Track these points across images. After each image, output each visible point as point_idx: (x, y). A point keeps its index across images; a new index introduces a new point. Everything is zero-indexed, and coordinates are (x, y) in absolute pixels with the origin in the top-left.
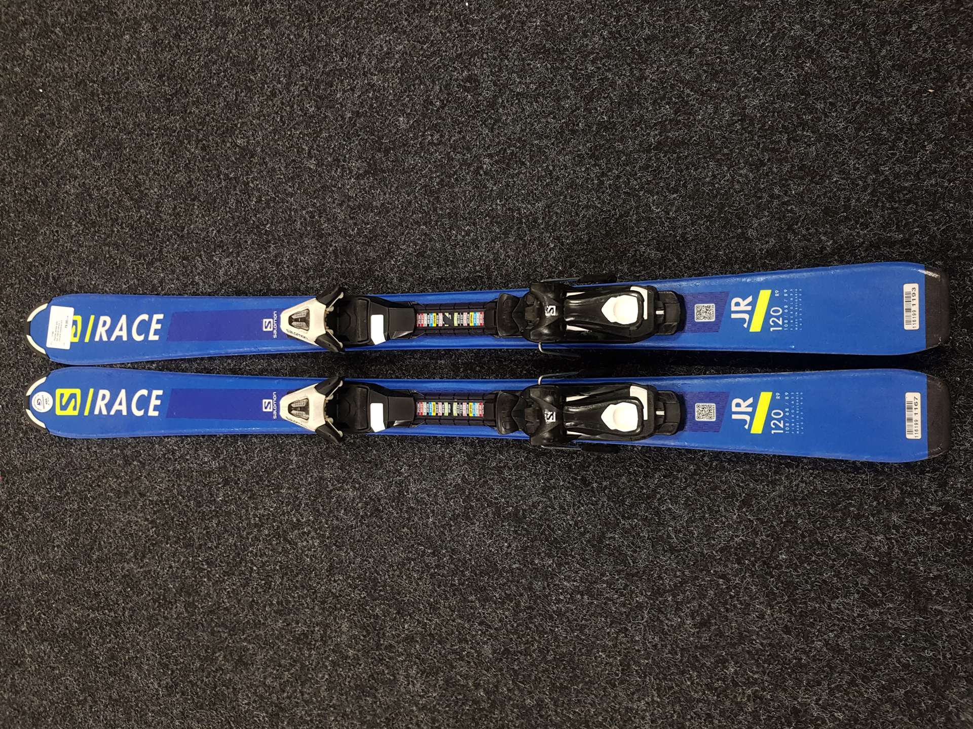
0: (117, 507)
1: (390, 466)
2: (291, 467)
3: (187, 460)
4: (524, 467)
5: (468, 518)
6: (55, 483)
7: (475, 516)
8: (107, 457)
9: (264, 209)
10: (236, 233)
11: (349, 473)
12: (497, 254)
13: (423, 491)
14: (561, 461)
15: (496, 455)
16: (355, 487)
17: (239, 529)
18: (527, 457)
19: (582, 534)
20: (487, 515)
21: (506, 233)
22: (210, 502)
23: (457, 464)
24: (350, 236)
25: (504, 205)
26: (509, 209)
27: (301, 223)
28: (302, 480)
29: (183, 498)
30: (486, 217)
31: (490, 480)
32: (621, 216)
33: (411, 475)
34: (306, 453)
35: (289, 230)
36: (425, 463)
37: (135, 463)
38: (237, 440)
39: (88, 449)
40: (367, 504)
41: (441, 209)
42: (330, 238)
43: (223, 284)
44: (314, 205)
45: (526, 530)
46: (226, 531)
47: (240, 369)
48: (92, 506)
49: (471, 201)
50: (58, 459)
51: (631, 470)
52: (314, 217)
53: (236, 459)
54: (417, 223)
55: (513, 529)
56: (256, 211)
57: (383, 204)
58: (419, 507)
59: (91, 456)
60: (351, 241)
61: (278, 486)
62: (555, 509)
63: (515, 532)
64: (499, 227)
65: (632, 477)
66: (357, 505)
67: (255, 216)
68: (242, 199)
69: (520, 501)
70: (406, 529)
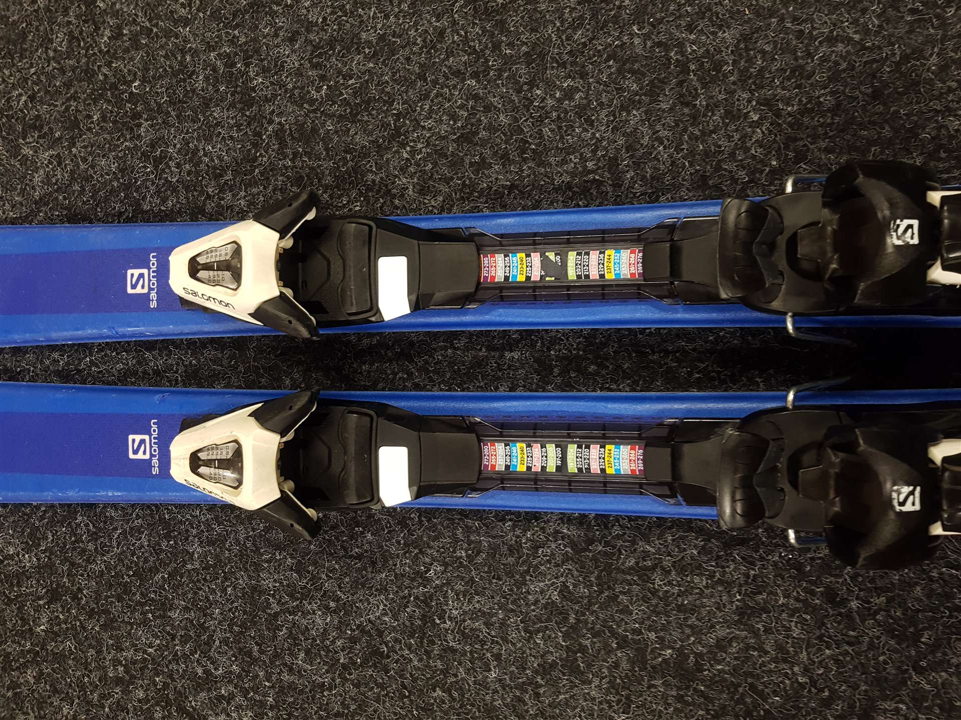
1: (404, 565)
2: (189, 566)
4: (698, 569)
5: (574, 670)
7: (589, 666)
9: (127, 50)
10: (68, 99)
11: (314, 579)
12: (633, 137)
13: (475, 615)
14: (780, 556)
15: (634, 542)
16: (327, 608)
17: (82, 687)
18: (703, 547)
19: (827, 703)
20: (616, 665)
21: (654, 92)
22: (22, 634)
23: (549, 561)
24: (312, 102)
25: (647, 37)
26: (659, 44)
27: (207, 78)
28: (213, 591)
30: (607, 60)
31: (624, 593)
32: (905, 58)
33: (448, 583)
35: (180, 92)
36: (479, 560)
38: (76, 512)
40: (353, 640)
41: (511, 45)
42: (268, 108)
43: (42, 201)
44: (233, 42)
45: (702, 694)
46: (55, 691)
47: (79, 371)
49: (575, 30)
51: (934, 574)
52: (233, 65)
53: (74, 549)
54: (457, 73)
55: (674, 693)
56: (110, 56)
57: (382, 38)
58: (468, 648)
60: (314, 111)
61: (163, 604)
62: (767, 653)
63: (680, 698)
64: (638, 81)
65: (935, 586)
66: (333, 642)
67: (109, 64)
68: (81, 32)
69: (688, 637)
70: (439, 692)
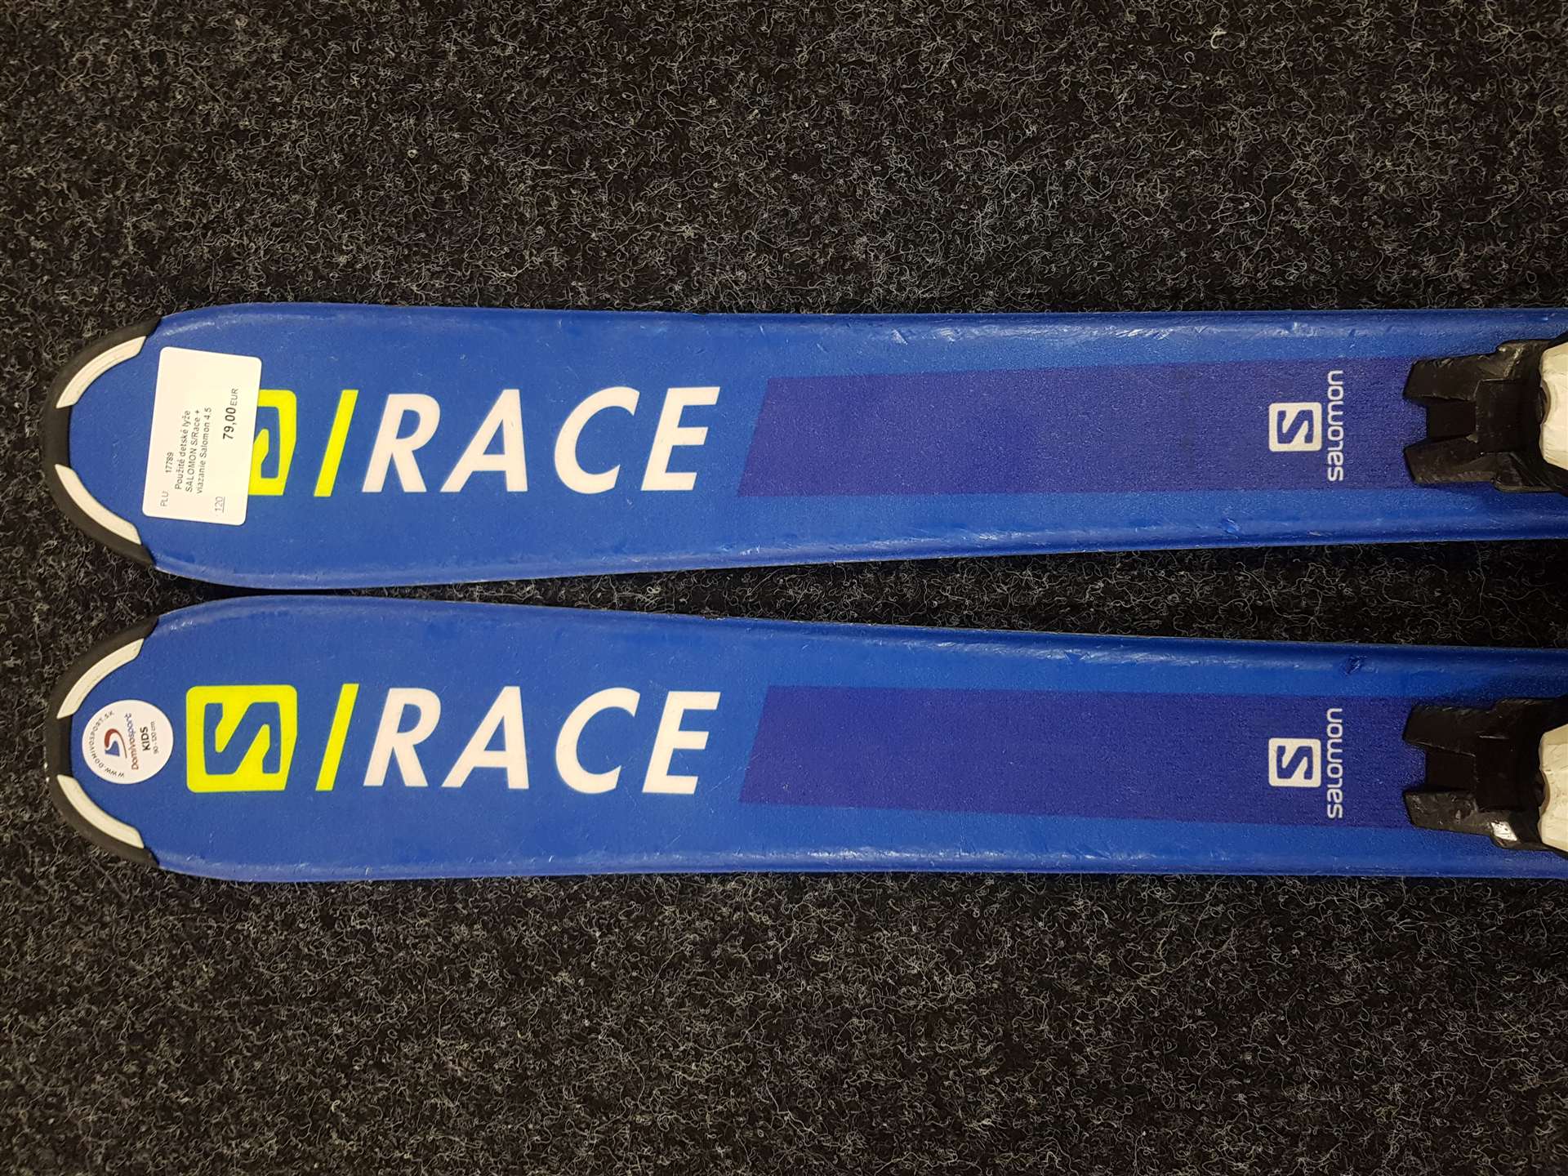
0: (471, 1152)
3: (823, 967)
6: (166, 1054)
8: (422, 958)
29: (804, 1116)
34: (1410, 946)
37: (564, 977)
39: (328, 922)
48: (352, 1146)
50: (178, 961)
59: (344, 951)
